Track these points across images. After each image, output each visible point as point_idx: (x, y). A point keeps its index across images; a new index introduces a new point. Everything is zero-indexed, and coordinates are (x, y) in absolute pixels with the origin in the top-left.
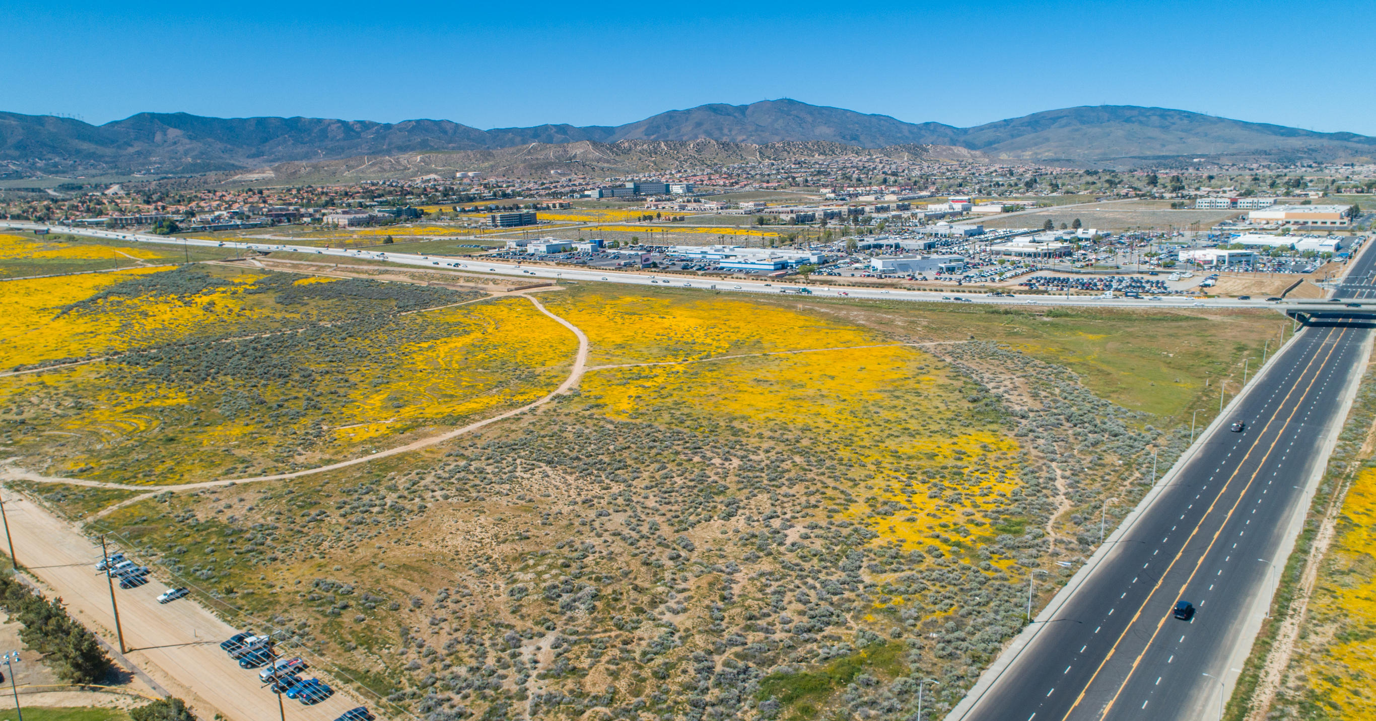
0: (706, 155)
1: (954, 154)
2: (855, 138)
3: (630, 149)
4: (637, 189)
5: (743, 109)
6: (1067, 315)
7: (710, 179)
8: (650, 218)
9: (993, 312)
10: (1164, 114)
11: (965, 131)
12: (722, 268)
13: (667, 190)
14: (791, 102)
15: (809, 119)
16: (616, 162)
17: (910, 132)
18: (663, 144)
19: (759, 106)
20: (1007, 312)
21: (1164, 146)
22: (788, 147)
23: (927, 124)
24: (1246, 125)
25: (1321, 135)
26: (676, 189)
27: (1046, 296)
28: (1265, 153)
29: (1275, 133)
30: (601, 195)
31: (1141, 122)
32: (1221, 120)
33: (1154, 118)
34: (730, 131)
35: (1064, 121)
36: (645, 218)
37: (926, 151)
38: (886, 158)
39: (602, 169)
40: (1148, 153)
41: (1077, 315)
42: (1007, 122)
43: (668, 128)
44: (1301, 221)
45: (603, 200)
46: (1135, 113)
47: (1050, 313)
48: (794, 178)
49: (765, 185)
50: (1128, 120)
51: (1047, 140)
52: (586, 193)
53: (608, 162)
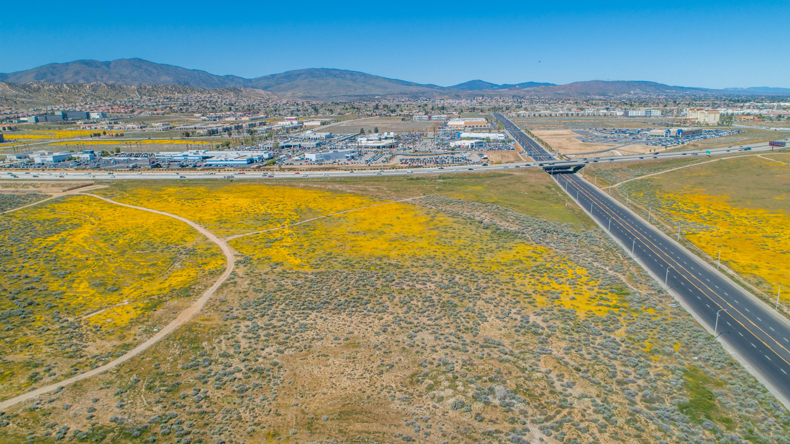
0: (99, 93)
1: (256, 93)
2: (187, 83)
3: (39, 89)
4: (65, 116)
5: (107, 64)
6: (449, 178)
7: (112, 109)
8: (99, 135)
9: (411, 179)
10: (352, 73)
11: (250, 80)
12: (211, 165)
13: (88, 116)
14: (140, 60)
15: (155, 71)
16: (31, 98)
17: (219, 80)
18: (65, 86)
19: (119, 62)
20: (417, 179)
21: (355, 90)
22: (155, 88)
23: (227, 76)
24: (390, 80)
25: (422, 86)
26: (94, 115)
27: (422, 169)
28: (405, 94)
29: (403, 84)
30: (37, 121)
31: (342, 78)
32: (378, 77)
33: (348, 75)
34: (102, 77)
35: (304, 76)
36: (95, 135)
37: (241, 91)
38: (221, 96)
39: (23, 102)
40: (350, 94)
41: (453, 178)
42: (273, 76)
43: (53, 74)
44: (471, 125)
45: (39, 124)
46: (338, 72)
47: (440, 178)
48: (171, 108)
49: (155, 112)
50: (335, 76)
51: (297, 86)
52: (22, 119)
53: (24, 97)
